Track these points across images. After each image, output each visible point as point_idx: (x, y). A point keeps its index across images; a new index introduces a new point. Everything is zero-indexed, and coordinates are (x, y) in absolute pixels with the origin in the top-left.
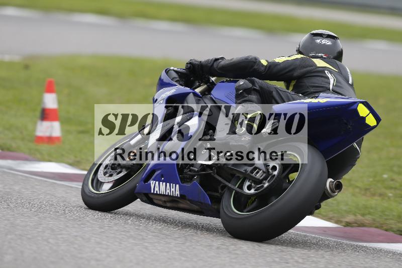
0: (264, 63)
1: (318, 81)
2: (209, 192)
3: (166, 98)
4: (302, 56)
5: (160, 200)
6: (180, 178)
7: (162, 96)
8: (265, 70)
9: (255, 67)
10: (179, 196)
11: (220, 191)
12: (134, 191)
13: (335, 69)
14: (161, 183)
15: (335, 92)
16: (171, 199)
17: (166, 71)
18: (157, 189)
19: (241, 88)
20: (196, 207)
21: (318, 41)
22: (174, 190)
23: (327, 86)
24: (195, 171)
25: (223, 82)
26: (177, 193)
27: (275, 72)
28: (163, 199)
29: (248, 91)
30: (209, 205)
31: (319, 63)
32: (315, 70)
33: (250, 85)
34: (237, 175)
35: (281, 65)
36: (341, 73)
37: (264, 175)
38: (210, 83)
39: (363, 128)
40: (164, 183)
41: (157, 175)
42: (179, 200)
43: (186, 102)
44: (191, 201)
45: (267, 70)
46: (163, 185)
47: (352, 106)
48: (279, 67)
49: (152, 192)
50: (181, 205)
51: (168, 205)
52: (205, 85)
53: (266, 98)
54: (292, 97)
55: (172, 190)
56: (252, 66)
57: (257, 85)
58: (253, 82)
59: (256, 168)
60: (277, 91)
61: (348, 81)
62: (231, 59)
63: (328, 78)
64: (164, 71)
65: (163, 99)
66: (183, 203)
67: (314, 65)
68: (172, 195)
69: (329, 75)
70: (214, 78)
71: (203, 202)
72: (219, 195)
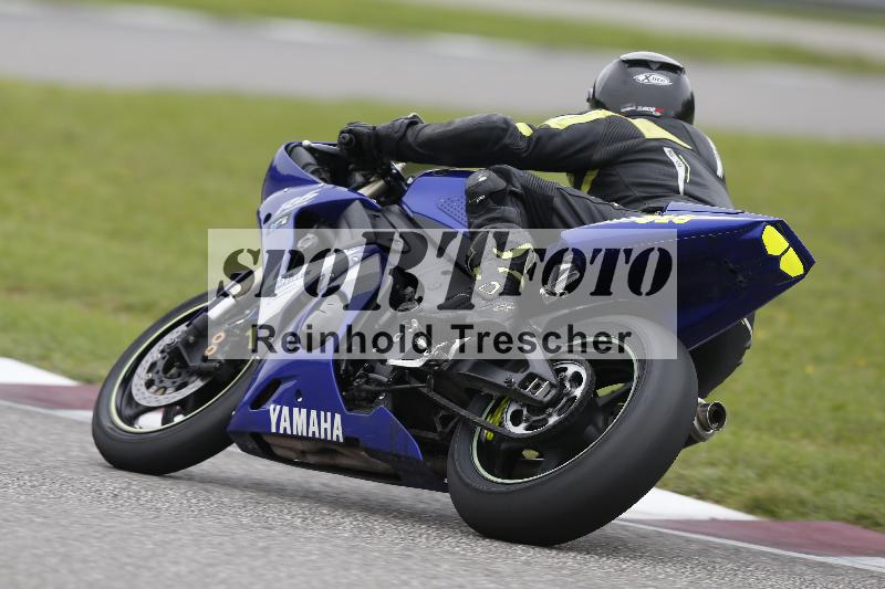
0: (525, 130)
1: (649, 172)
2: (417, 431)
3: (293, 213)
4: (610, 113)
5: (291, 449)
6: (343, 397)
7: (284, 206)
8: (528, 147)
9: (507, 141)
10: (341, 440)
11: (439, 429)
12: (225, 428)
13: (685, 145)
14: (296, 410)
15: (689, 196)
16: (320, 445)
17: (286, 148)
18: (285, 424)
19: (480, 189)
20: (381, 466)
21: (641, 78)
22: (328, 425)
23: (671, 183)
24: (379, 383)
25: (430, 174)
26: (336, 432)
27: (549, 151)
28: (300, 446)
29: (497, 197)
30: (418, 461)
31: (649, 130)
32: (642, 147)
33: (502, 184)
34: (486, 391)
35: (564, 136)
36: (698, 152)
37: (553, 392)
38: (392, 175)
39: (771, 282)
40: (304, 411)
41: (285, 391)
42: (340, 449)
43: (344, 223)
44: (372, 453)
45: (532, 146)
46: (300, 416)
47: (748, 231)
48: (558, 140)
49: (274, 430)
50: (344, 461)
51: (311, 459)
52: (379, 180)
53: (541, 213)
54: (599, 211)
55: (323, 425)
56: (500, 139)
57: (517, 185)
58: (506, 176)
59: (532, 377)
60: (563, 195)
61: (714, 171)
62: (449, 124)
63: (672, 165)
64: (283, 147)
65: (288, 215)
66: (346, 456)
67: (638, 134)
68: (323, 437)
69: (674, 159)
70: (400, 164)
71: (403, 453)
72: (437, 438)
